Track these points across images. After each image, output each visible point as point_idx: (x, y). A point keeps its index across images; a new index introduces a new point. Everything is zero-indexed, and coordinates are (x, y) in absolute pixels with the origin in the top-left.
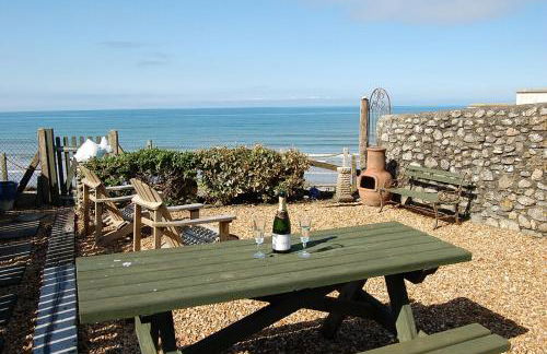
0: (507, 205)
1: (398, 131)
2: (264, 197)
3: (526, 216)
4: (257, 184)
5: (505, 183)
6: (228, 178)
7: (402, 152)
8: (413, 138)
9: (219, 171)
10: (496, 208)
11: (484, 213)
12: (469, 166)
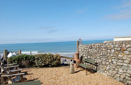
0: (104, 69)
1: (82, 49)
2: (50, 66)
3: (109, 72)
4: (48, 63)
5: (104, 63)
6: (40, 61)
7: (83, 54)
8: (85, 51)
9: (39, 59)
10: (102, 69)
11: (100, 71)
12: (96, 58)
